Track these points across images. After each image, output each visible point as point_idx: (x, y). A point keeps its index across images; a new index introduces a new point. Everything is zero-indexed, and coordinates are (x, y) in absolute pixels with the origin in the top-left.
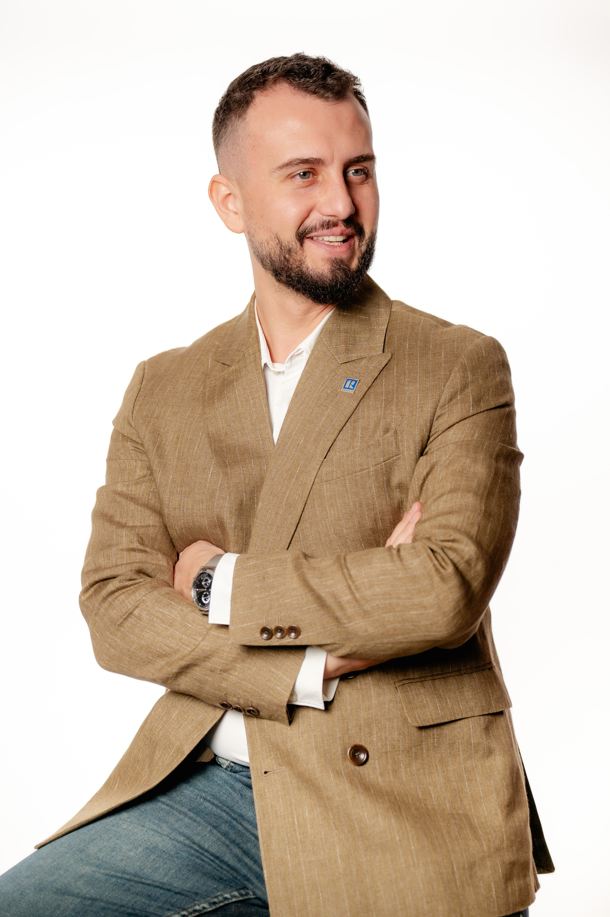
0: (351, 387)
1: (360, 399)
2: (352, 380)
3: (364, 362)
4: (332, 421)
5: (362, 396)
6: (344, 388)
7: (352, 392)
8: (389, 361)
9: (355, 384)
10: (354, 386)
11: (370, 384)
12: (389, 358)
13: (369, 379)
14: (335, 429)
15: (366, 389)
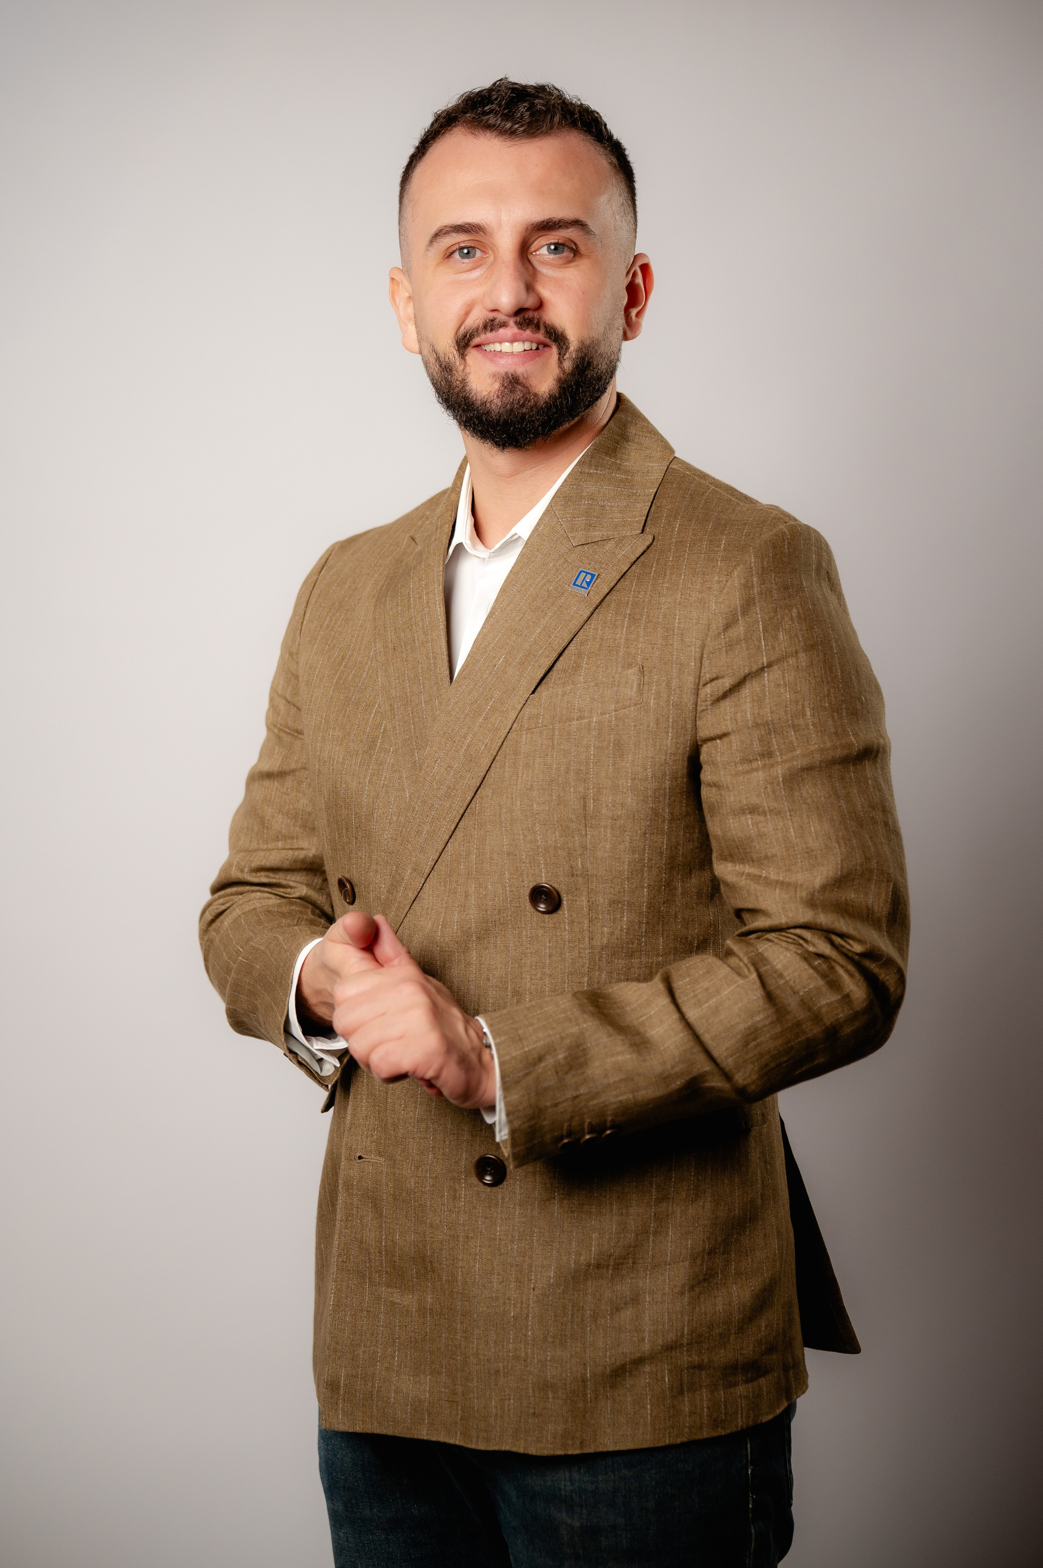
0: (584, 585)
1: (595, 606)
2: (587, 573)
3: (609, 546)
4: (550, 637)
5: (598, 601)
6: (574, 584)
7: (584, 592)
8: (648, 547)
9: (591, 580)
10: (588, 584)
11: (613, 584)
12: (648, 543)
13: (614, 574)
14: (552, 651)
15: (606, 590)
